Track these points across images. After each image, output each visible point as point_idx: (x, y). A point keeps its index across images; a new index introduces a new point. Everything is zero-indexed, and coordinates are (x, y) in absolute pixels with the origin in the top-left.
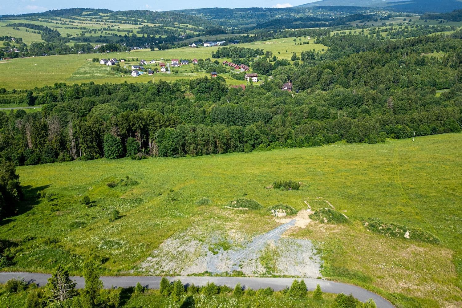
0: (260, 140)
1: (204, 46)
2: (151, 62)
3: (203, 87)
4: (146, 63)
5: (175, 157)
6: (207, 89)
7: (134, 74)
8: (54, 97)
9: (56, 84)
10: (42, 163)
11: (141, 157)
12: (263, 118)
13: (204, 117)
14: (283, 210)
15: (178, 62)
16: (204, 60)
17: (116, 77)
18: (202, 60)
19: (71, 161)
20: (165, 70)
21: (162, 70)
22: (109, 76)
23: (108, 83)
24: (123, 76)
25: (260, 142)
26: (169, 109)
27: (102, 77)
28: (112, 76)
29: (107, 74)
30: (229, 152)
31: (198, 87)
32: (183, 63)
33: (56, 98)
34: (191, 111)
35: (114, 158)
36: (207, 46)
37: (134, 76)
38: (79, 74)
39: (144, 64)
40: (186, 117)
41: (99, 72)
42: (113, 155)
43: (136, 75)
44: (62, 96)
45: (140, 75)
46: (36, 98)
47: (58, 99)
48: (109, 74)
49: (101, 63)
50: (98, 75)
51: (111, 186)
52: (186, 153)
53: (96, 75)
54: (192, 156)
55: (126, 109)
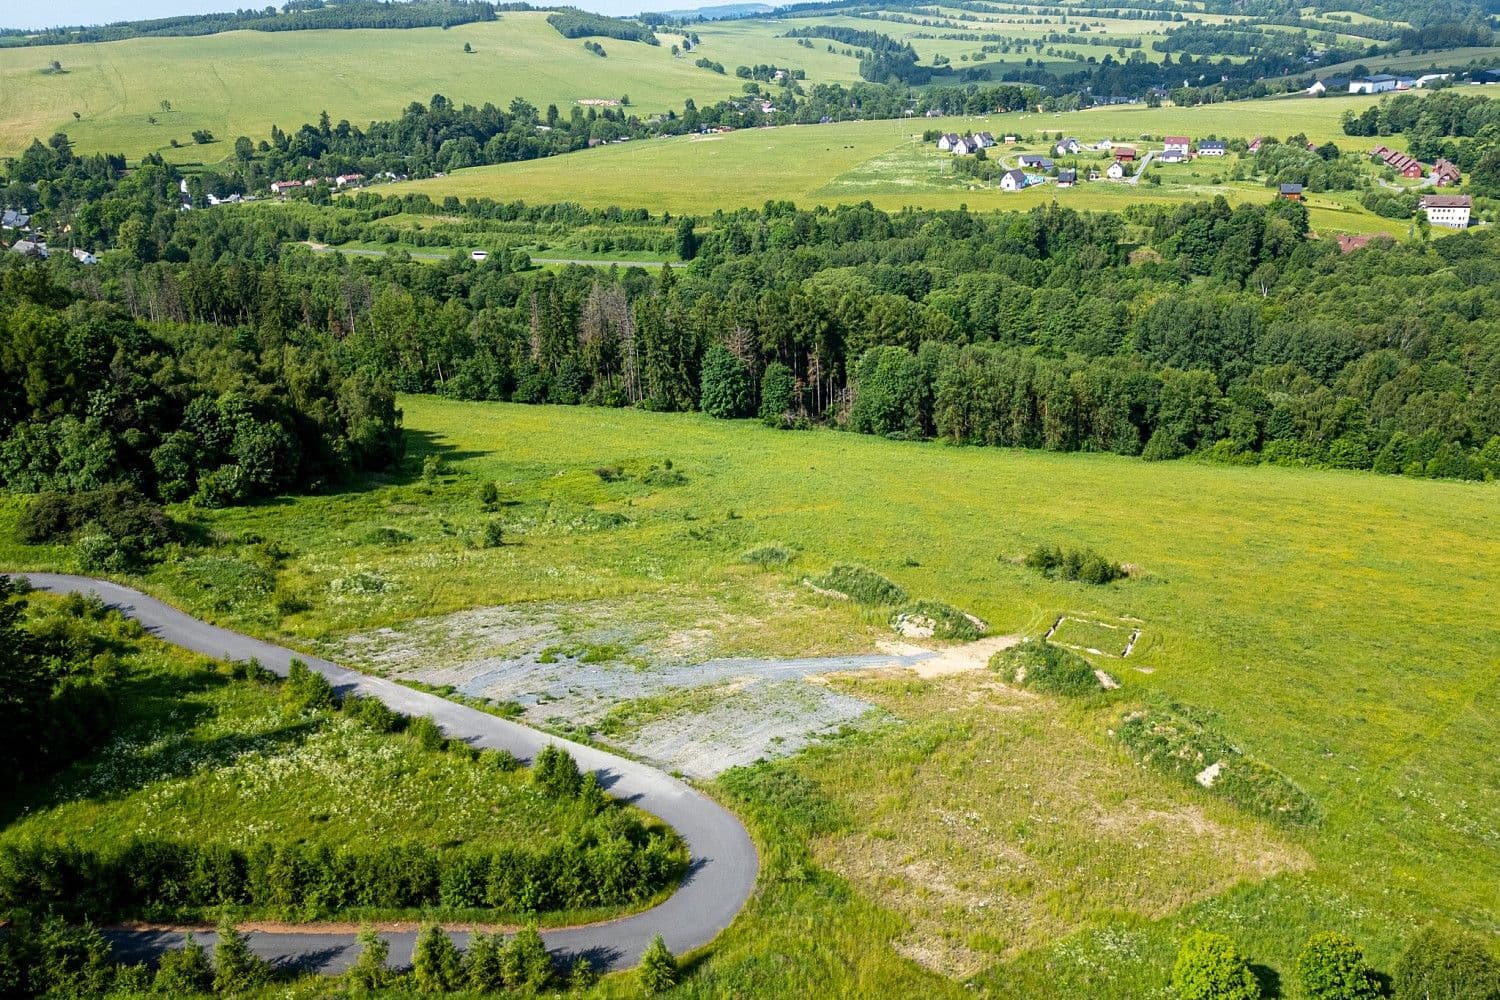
0: (1220, 424)
1: (1351, 91)
2: (1099, 146)
3: (1200, 234)
4: (1075, 149)
5: (891, 438)
6: (1213, 239)
7: (1008, 183)
8: (744, 239)
9: (769, 205)
10: (551, 402)
11: (793, 423)
12: (1319, 355)
13: (1117, 332)
14: (930, 620)
15: (1185, 149)
16: (1283, 140)
17: (953, 192)
18: (1275, 142)
19: (616, 405)
20: (1119, 172)
21: (1110, 172)
22: (931, 188)
23: (911, 208)
24: (972, 188)
25: (1222, 432)
26: (1016, 296)
27: (911, 188)
28: (939, 187)
29: (929, 181)
30: (1088, 449)
31: (1179, 232)
32: (1206, 151)
33: (749, 244)
34: (1079, 310)
35: (721, 415)
36: (1362, 92)
37: (1008, 189)
38: (855, 177)
39: (1069, 152)
40: (1058, 328)
41: (911, 175)
42: (719, 407)
43: (1013, 187)
44: (762, 238)
45: (1028, 185)
46: (701, 239)
47: (753, 245)
48: (936, 180)
49: (941, 146)
50: (904, 182)
51: (606, 476)
52: (929, 431)
53: (897, 182)
54: (949, 444)
55: (894, 287)
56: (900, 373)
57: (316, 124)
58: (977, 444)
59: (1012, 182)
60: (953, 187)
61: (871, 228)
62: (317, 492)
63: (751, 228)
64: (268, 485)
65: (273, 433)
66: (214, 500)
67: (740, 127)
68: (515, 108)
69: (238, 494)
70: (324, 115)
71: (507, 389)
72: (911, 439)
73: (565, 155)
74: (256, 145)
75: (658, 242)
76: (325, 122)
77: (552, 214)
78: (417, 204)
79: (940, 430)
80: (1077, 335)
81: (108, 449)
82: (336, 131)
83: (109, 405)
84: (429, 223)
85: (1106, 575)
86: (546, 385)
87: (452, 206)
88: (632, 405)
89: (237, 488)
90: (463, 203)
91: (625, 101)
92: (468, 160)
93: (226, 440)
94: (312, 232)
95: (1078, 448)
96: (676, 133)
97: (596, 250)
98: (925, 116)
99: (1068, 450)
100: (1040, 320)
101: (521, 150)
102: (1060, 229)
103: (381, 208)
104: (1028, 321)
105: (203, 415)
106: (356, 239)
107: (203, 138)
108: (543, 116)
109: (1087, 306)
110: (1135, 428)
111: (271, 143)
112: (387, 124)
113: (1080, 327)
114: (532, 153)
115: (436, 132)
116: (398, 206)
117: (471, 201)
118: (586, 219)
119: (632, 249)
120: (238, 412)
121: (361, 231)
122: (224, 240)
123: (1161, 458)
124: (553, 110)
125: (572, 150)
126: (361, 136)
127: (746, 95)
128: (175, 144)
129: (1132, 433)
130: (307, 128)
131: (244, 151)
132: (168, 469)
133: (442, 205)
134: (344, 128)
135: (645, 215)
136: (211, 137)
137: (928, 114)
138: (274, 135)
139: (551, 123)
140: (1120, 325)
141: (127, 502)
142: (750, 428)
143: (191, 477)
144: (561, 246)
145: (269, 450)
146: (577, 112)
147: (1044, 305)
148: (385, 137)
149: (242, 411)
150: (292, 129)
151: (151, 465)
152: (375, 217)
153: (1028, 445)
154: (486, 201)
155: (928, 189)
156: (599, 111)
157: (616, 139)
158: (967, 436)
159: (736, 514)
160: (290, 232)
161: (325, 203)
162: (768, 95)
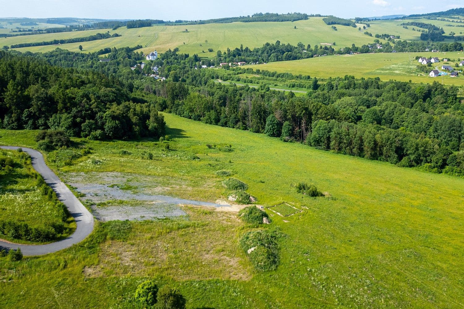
5: (316, 148)
8: (331, 86)
10: (227, 126)
11: (288, 140)
13: (428, 125)
14: (237, 196)
17: (411, 76)
19: (243, 129)
24: (419, 75)
25: (429, 160)
27: (398, 74)
28: (407, 74)
29: (405, 72)
30: (380, 160)
37: (431, 76)
38: (382, 69)
41: (401, 70)
42: (269, 133)
44: (337, 86)
45: (439, 75)
46: (319, 86)
48: (408, 72)
49: (419, 61)
50: (397, 72)
51: (210, 147)
52: (328, 148)
53: (395, 72)
54: (334, 153)
55: (363, 104)
56: (322, 128)
57: (239, 48)
58: (343, 154)
59: (433, 74)
60: (413, 74)
61: (371, 85)
62: (125, 140)
63: (334, 83)
64: (111, 137)
65: (116, 123)
66: (93, 138)
67: (363, 53)
68: (298, 45)
69: (99, 138)
70: (242, 45)
71: (217, 121)
72: (322, 149)
73: (305, 59)
74: (223, 53)
75: (307, 86)
76: (242, 47)
77: (283, 76)
78: (250, 71)
79: (332, 148)
80: (416, 125)
81: (70, 122)
82: (244, 50)
83: (76, 112)
84: (250, 76)
85: (315, 194)
86: (227, 122)
87: (258, 72)
88: (248, 130)
89: (99, 136)
90: (261, 71)
91: (334, 44)
92: (276, 60)
93: (103, 124)
94: (219, 77)
95: (377, 159)
96: (342, 54)
97: (290, 87)
98: (431, 51)
99: (372, 159)
100: (406, 119)
101: (292, 58)
102: (436, 90)
103: (240, 71)
104: (402, 118)
105: (99, 117)
106: (230, 79)
107: (211, 51)
108: (306, 48)
109: (421, 115)
110: (396, 155)
111: (227, 52)
112: (258, 48)
113: (417, 122)
114: (295, 58)
115: (271, 51)
116: (244, 71)
117: (263, 71)
118: (292, 77)
119: (300, 87)
120: (108, 117)
121: (231, 77)
122: (195, 77)
123: (404, 166)
124: (309, 46)
125: (307, 58)
126: (251, 52)
127: (375, 43)
128: (203, 51)
129: (395, 157)
130: (237, 49)
131: (219, 55)
132: (84, 129)
133: (255, 71)
134: (247, 49)
135: (309, 77)
136: (213, 50)
137: (432, 51)
138: (228, 50)
139: (307, 50)
140: (430, 123)
141: (59, 134)
142: (275, 140)
143: (90, 132)
144: (281, 85)
145: (113, 127)
146: (316, 47)
147: (408, 114)
148: (257, 52)
149: (109, 117)
150: (232, 49)
151: (81, 127)
152: (238, 74)
153: (360, 156)
154: (267, 71)
155: (404, 75)
156: (323, 47)
157: (323, 55)
158: (340, 150)
159: (218, 160)
160: (215, 76)
161: (228, 69)
162: (381, 43)
